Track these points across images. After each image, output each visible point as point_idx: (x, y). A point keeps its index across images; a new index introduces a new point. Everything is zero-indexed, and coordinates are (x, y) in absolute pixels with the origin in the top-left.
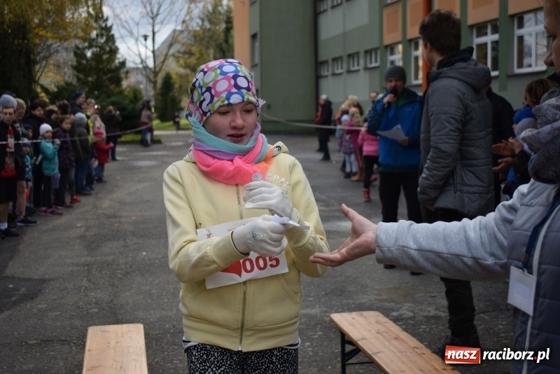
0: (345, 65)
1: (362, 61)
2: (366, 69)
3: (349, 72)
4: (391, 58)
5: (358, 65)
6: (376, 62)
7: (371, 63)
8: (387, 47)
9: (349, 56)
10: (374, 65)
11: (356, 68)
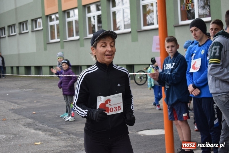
0: (17, 30)
1: (29, 27)
2: (33, 31)
3: (20, 34)
4: (51, 23)
5: (27, 29)
6: (40, 26)
7: (36, 27)
8: (47, 16)
9: (20, 23)
10: (38, 29)
11: (25, 31)
